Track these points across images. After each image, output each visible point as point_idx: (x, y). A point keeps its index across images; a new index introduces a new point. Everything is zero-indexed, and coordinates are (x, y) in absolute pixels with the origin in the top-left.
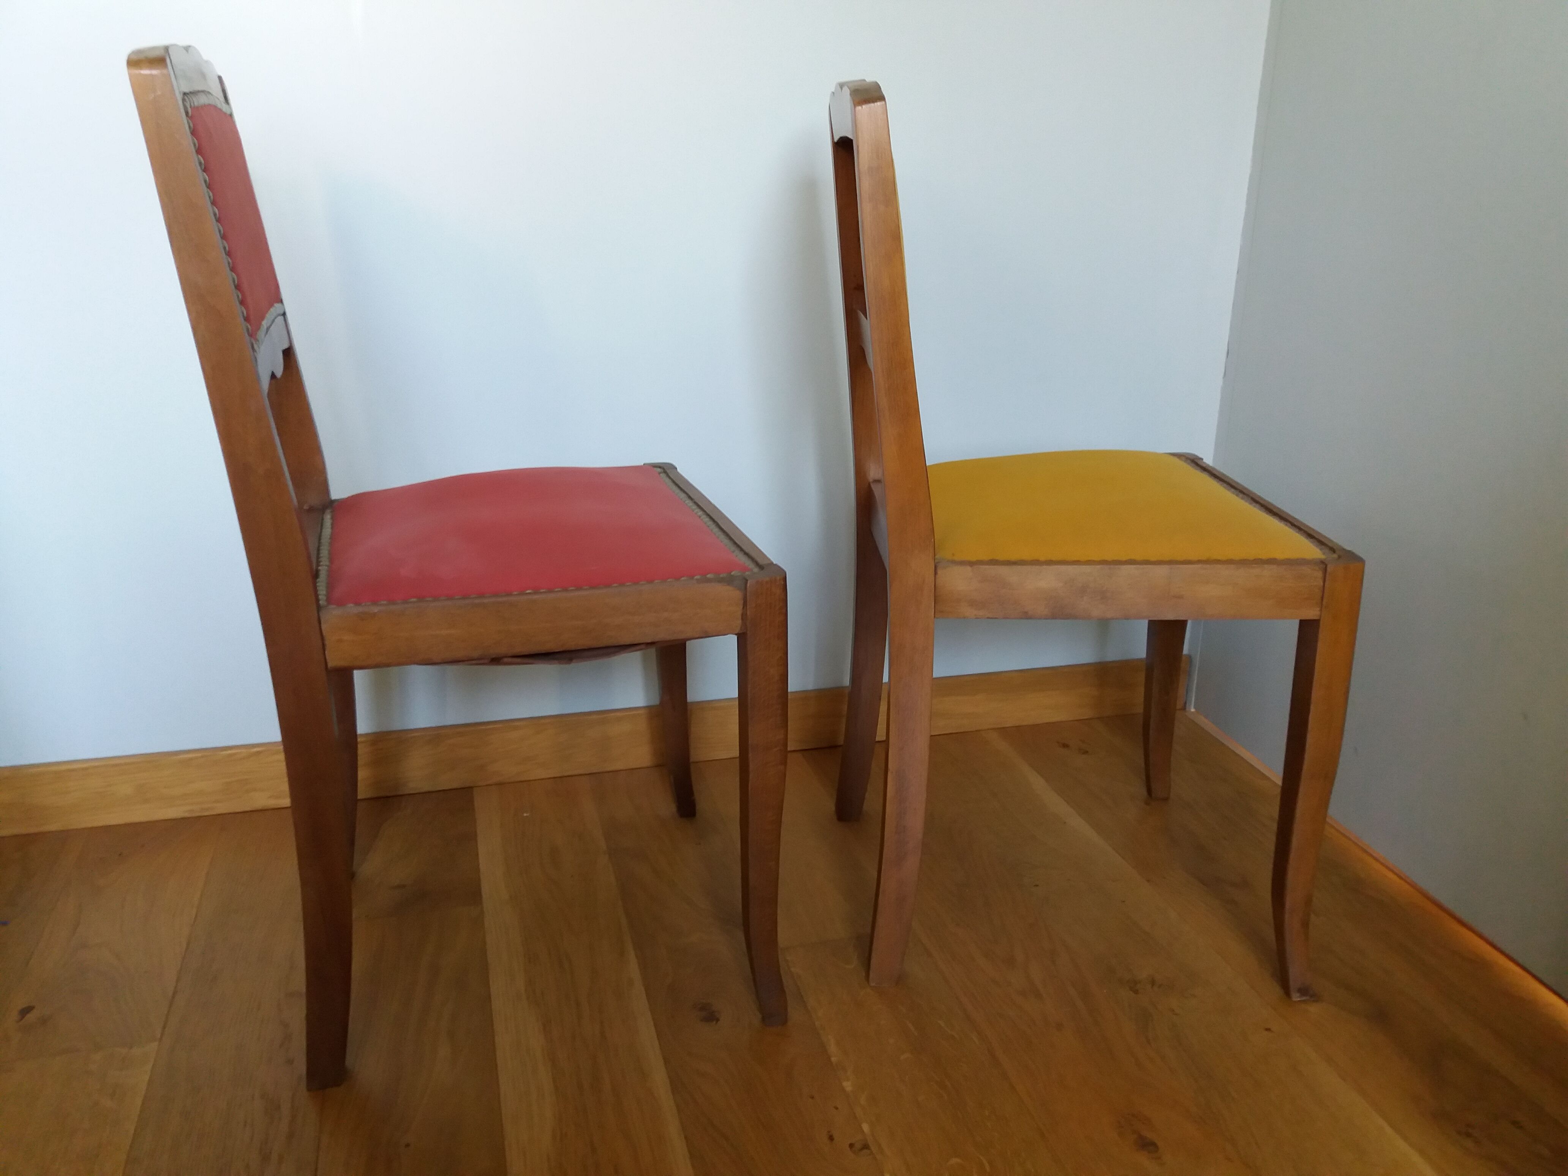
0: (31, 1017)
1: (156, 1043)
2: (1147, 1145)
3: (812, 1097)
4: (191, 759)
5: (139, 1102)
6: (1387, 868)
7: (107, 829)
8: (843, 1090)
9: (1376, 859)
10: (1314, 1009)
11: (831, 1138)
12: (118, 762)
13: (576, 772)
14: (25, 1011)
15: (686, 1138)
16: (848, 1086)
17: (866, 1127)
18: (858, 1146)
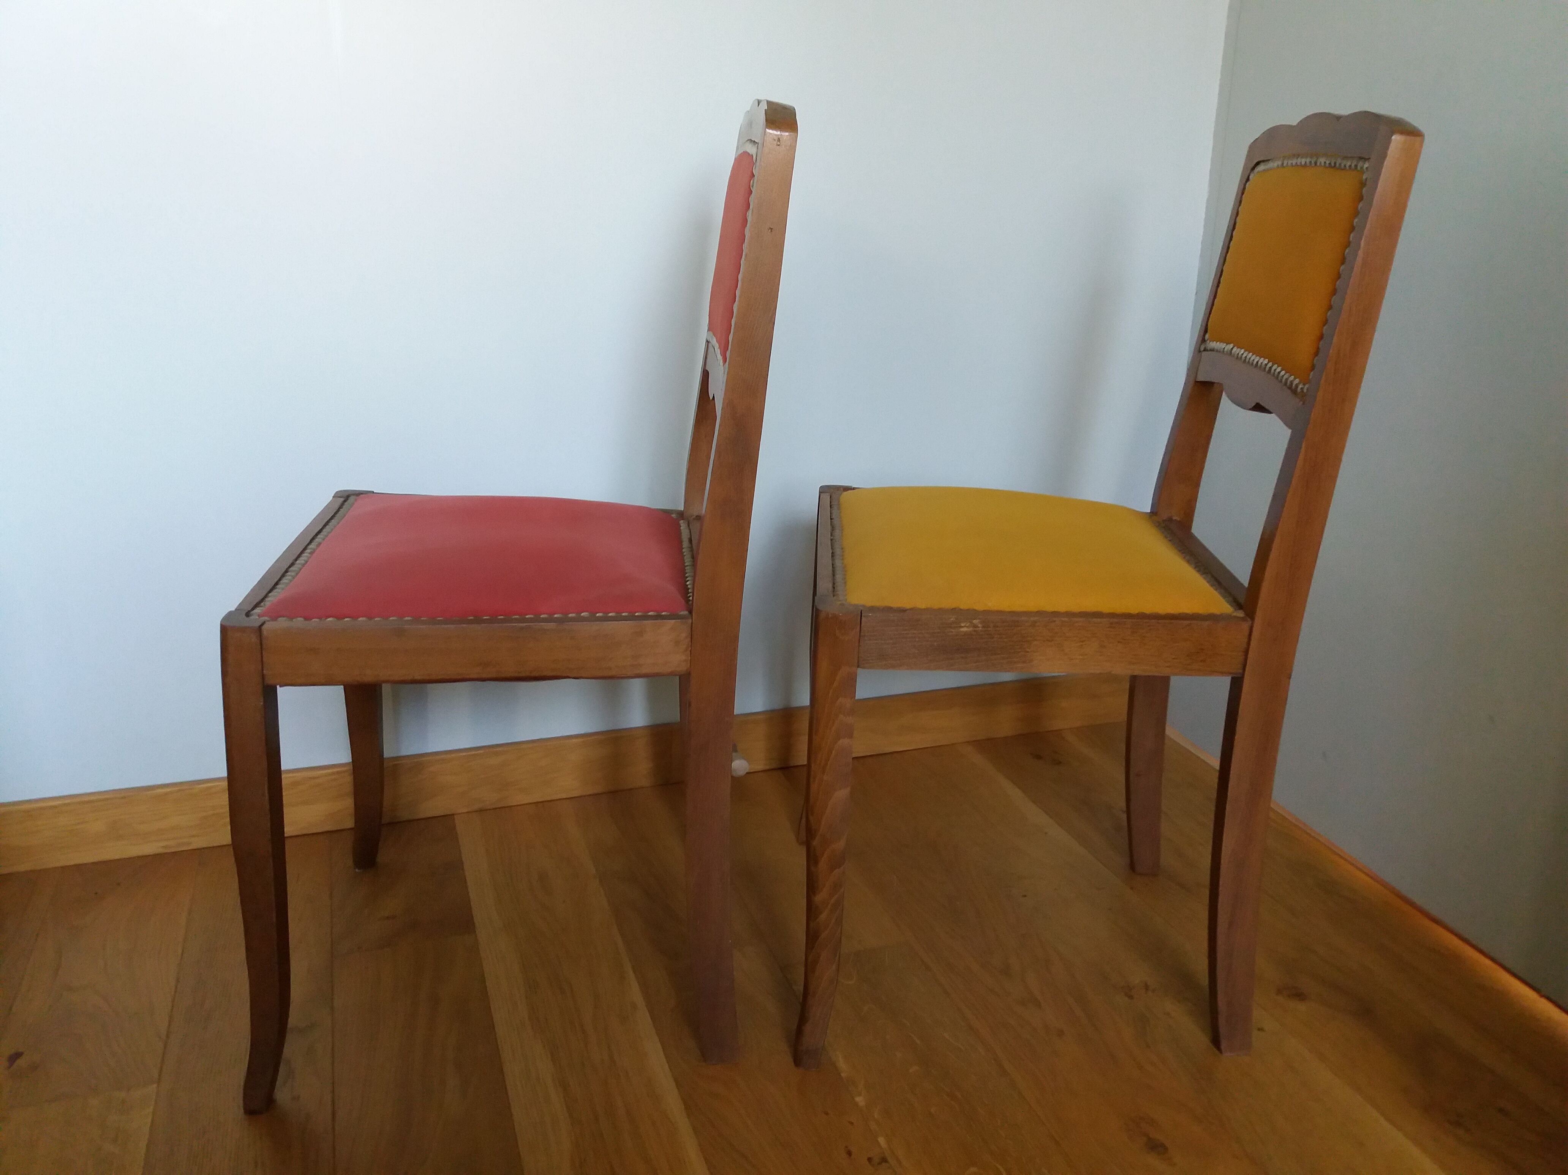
0: (20, 1062)
1: (155, 1086)
2: (1156, 1147)
3: (827, 1114)
4: (166, 794)
5: (143, 1145)
6: (1357, 868)
7: (79, 868)
8: (856, 1104)
9: (1346, 860)
10: (1302, 1007)
11: (849, 1153)
12: (93, 798)
13: (559, 797)
14: (14, 1057)
15: (705, 1159)
16: (860, 1100)
17: (882, 1140)
18: (876, 1160)
